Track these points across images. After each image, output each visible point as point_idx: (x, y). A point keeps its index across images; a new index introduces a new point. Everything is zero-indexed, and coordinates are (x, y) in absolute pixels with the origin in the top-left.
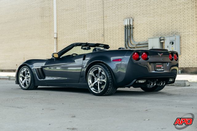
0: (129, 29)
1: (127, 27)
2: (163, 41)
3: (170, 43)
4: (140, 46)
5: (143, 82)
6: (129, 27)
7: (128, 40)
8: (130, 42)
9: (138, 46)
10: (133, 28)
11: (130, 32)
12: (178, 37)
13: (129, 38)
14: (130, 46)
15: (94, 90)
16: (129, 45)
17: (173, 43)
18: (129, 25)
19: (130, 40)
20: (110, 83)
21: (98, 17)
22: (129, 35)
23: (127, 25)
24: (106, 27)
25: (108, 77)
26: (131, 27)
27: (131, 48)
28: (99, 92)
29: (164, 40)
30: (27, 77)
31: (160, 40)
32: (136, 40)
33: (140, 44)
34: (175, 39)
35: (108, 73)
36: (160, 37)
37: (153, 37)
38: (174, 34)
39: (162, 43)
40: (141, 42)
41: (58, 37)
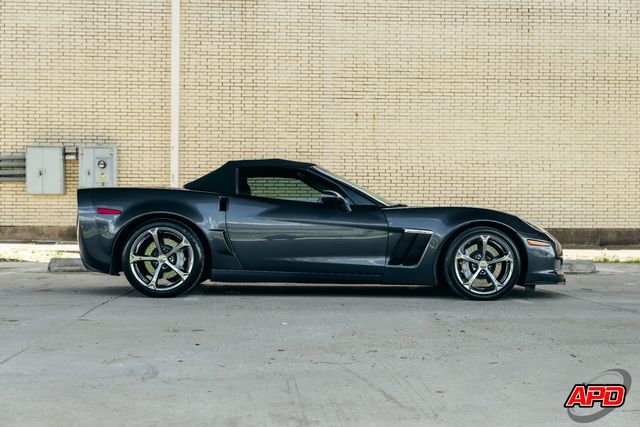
2: (73, 157)
3: (99, 163)
17: (105, 165)
29: (77, 154)
31: (65, 154)
34: (112, 155)
36: (64, 145)
38: (100, 141)
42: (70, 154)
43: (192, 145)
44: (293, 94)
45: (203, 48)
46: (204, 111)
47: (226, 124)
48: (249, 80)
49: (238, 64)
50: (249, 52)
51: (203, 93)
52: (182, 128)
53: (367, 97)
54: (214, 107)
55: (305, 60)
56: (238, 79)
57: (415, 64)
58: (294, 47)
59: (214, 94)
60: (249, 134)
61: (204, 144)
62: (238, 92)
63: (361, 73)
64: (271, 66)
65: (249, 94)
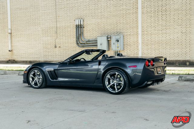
0: (79, 28)
1: (78, 27)
2: (109, 39)
3: (116, 41)
4: (90, 42)
5: (151, 83)
6: (80, 27)
7: (79, 37)
8: (81, 39)
9: (88, 42)
10: (83, 27)
11: (81, 31)
12: (122, 36)
13: (80, 35)
14: (81, 43)
15: (111, 90)
16: (80, 41)
17: (118, 41)
18: (80, 25)
19: (81, 37)
20: (127, 85)
21: (51, 16)
22: (80, 33)
23: (78, 25)
24: (58, 25)
25: (126, 79)
26: (82, 26)
27: (81, 44)
28: (117, 92)
29: (111, 38)
30: (38, 78)
31: (108, 38)
32: (86, 38)
33: (90, 40)
34: (120, 37)
35: (125, 77)
36: (107, 35)
37: (101, 35)
38: (118, 33)
39: (109, 40)
40: (91, 39)
41: (12, 32)
42: (109, 38)
43: (146, 33)
46: (149, 21)
47: (157, 25)
48: (164, 8)
51: (149, 15)
52: (142, 27)
54: (152, 19)
56: (160, 9)
59: (153, 15)
60: (164, 28)
61: (150, 32)
62: (160, 13)
65: (164, 13)
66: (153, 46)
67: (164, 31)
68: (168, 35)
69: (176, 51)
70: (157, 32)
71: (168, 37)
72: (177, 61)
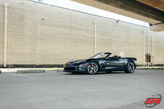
43: (9, 47)
44: (31, 38)
45: (12, 27)
46: (12, 40)
47: (17, 43)
48: (22, 34)
49: (19, 31)
50: (22, 29)
52: (7, 43)
53: (45, 40)
54: (14, 39)
55: (33, 32)
56: (19, 34)
57: (53, 34)
58: (31, 29)
59: (14, 37)
61: (12, 47)
62: (19, 37)
63: (44, 35)
64: (26, 32)
65: (22, 37)
66: (14, 56)
67: (21, 47)
68: (24, 50)
69: (29, 59)
70: (17, 47)
71: (24, 51)
72: (28, 65)
